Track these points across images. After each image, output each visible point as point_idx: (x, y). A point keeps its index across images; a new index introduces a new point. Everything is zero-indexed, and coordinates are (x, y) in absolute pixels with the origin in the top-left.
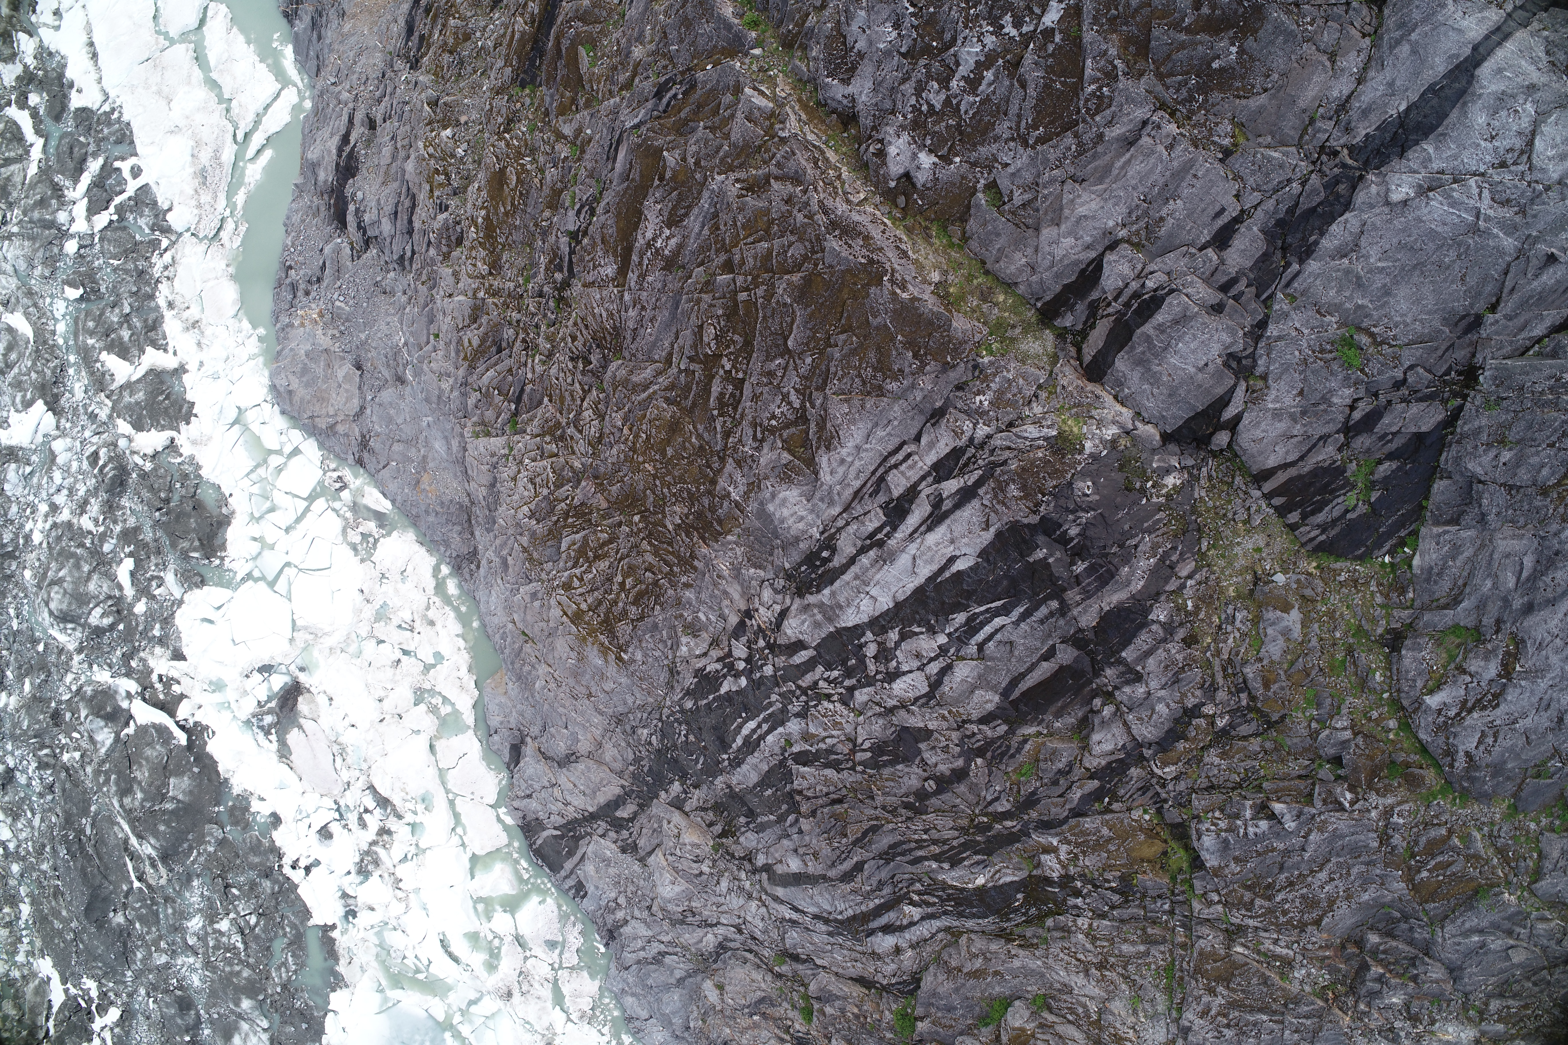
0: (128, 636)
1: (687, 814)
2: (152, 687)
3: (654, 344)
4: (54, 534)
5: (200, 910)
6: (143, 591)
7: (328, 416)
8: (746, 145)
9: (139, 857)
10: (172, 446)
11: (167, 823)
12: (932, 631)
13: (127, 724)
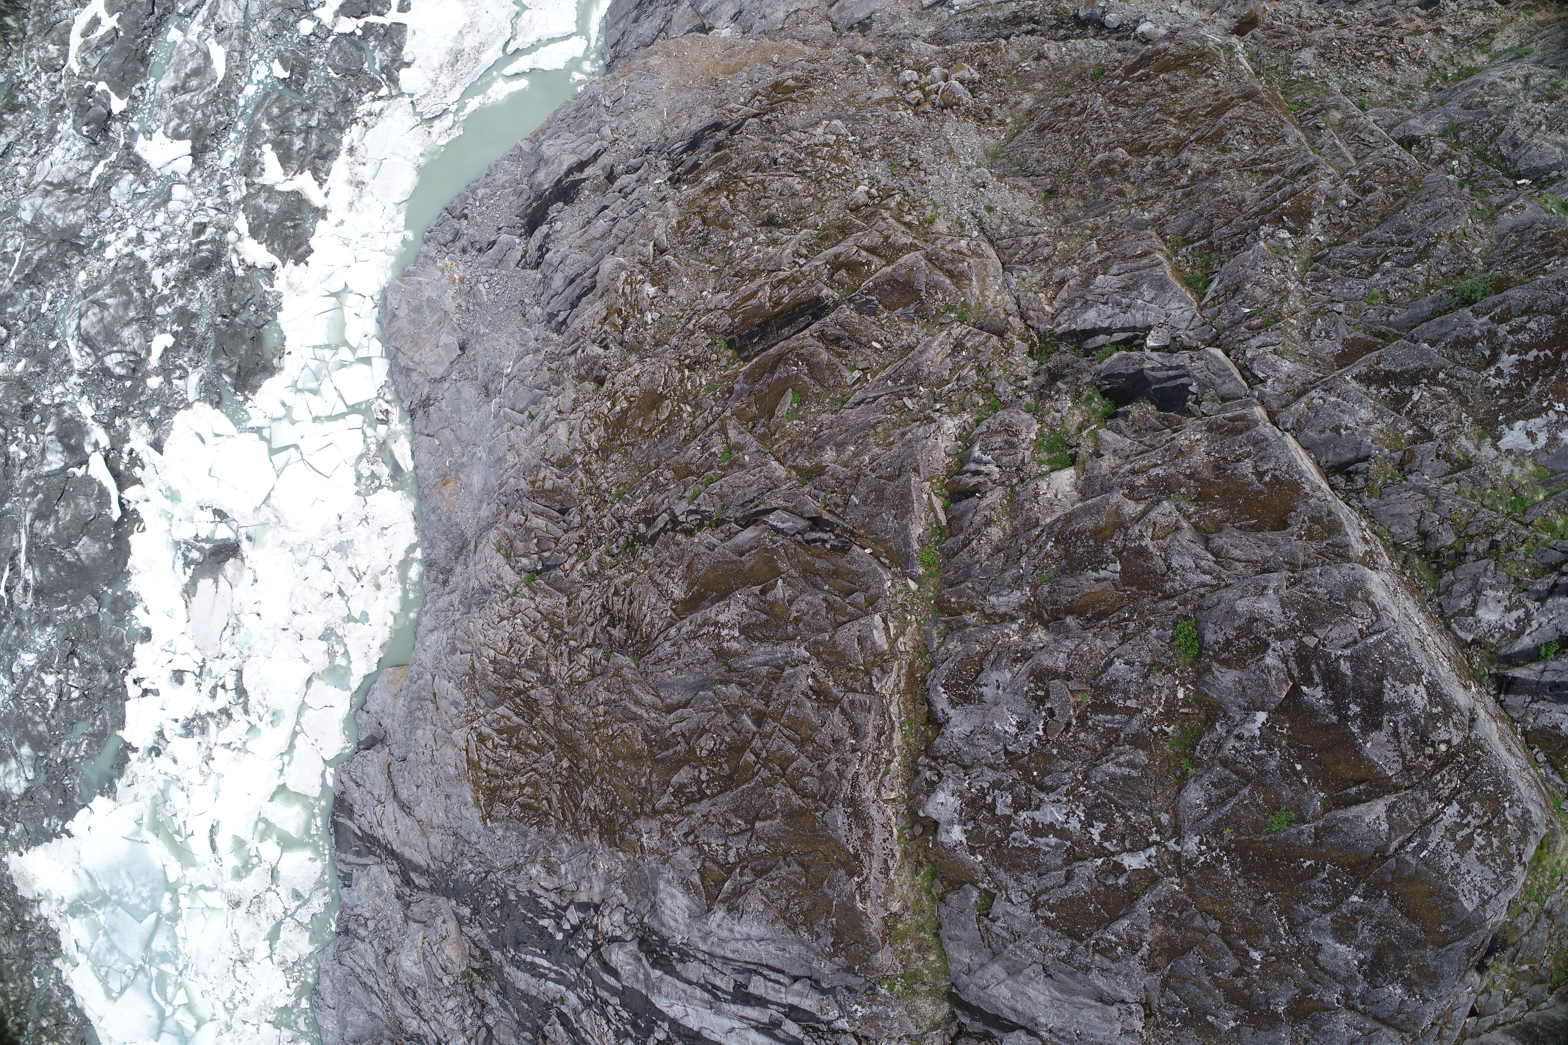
0: (128, 396)
1: (461, 931)
2: (120, 452)
3: (667, 685)
4: (125, 261)
5: (38, 652)
6: (165, 371)
7: (412, 359)
8: (842, 655)
9: (19, 572)
11: (58, 568)
13: (80, 465)
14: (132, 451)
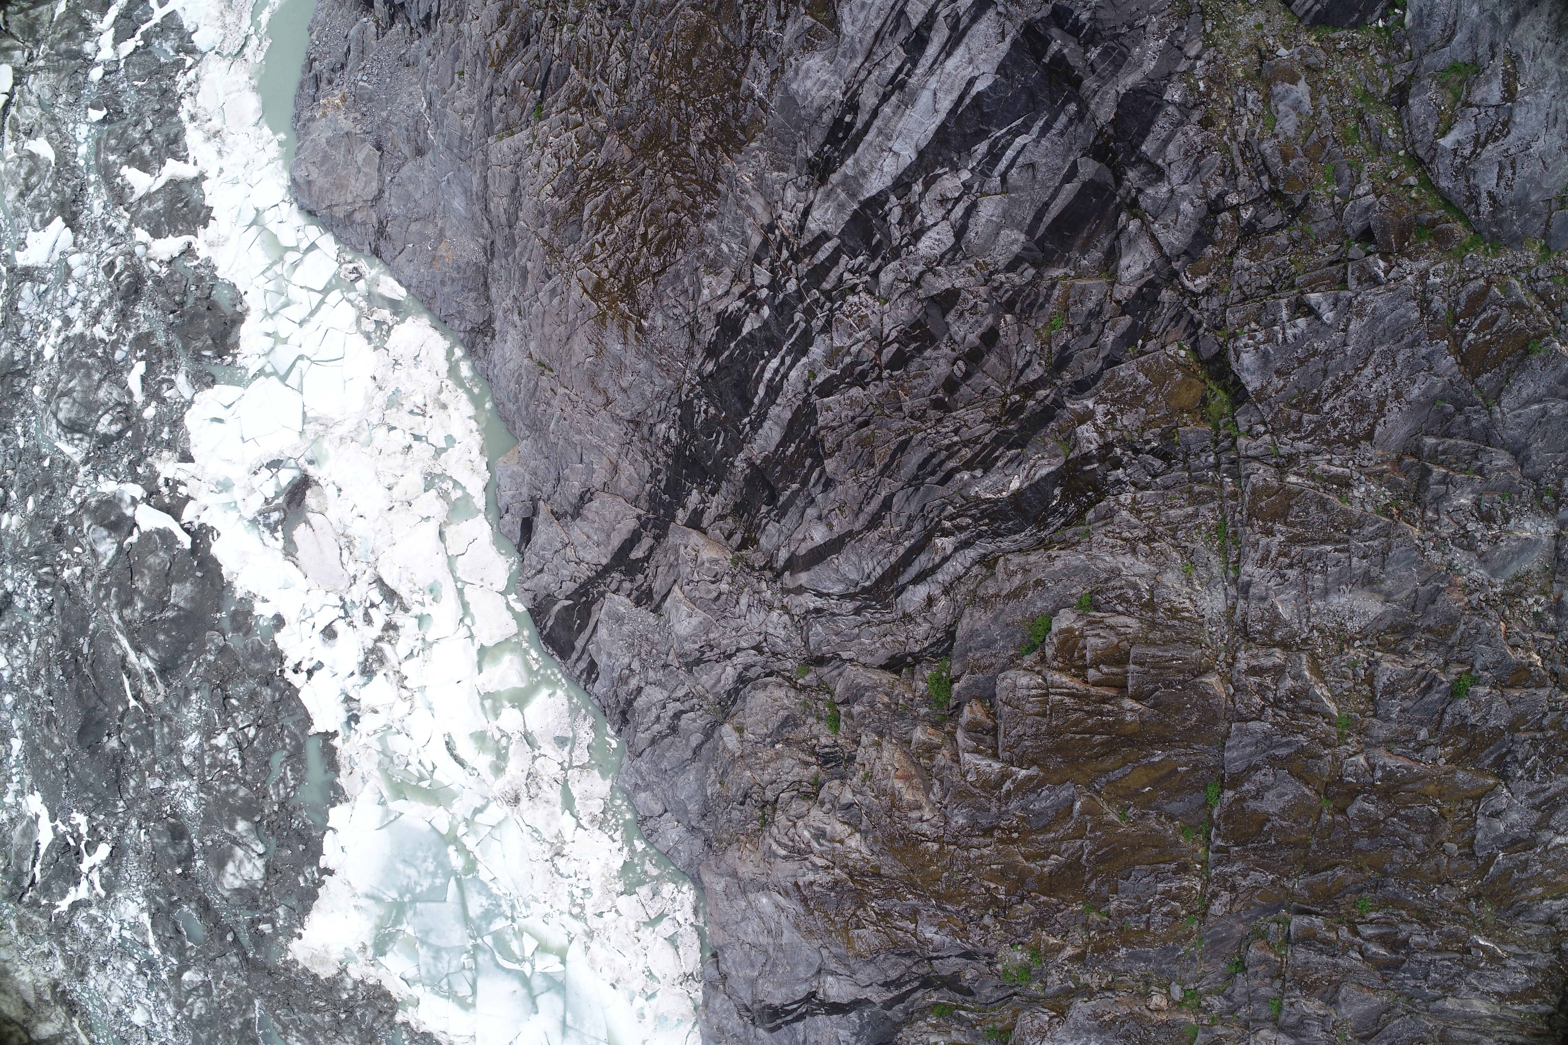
0: (135, 445)
1: (704, 532)
2: (158, 491)
4: (65, 348)
5: (197, 727)
6: (153, 394)
7: (346, 203)
9: (137, 673)
10: (188, 251)
11: (167, 633)
12: (955, 169)
13: (131, 533)
14: (167, 480)
